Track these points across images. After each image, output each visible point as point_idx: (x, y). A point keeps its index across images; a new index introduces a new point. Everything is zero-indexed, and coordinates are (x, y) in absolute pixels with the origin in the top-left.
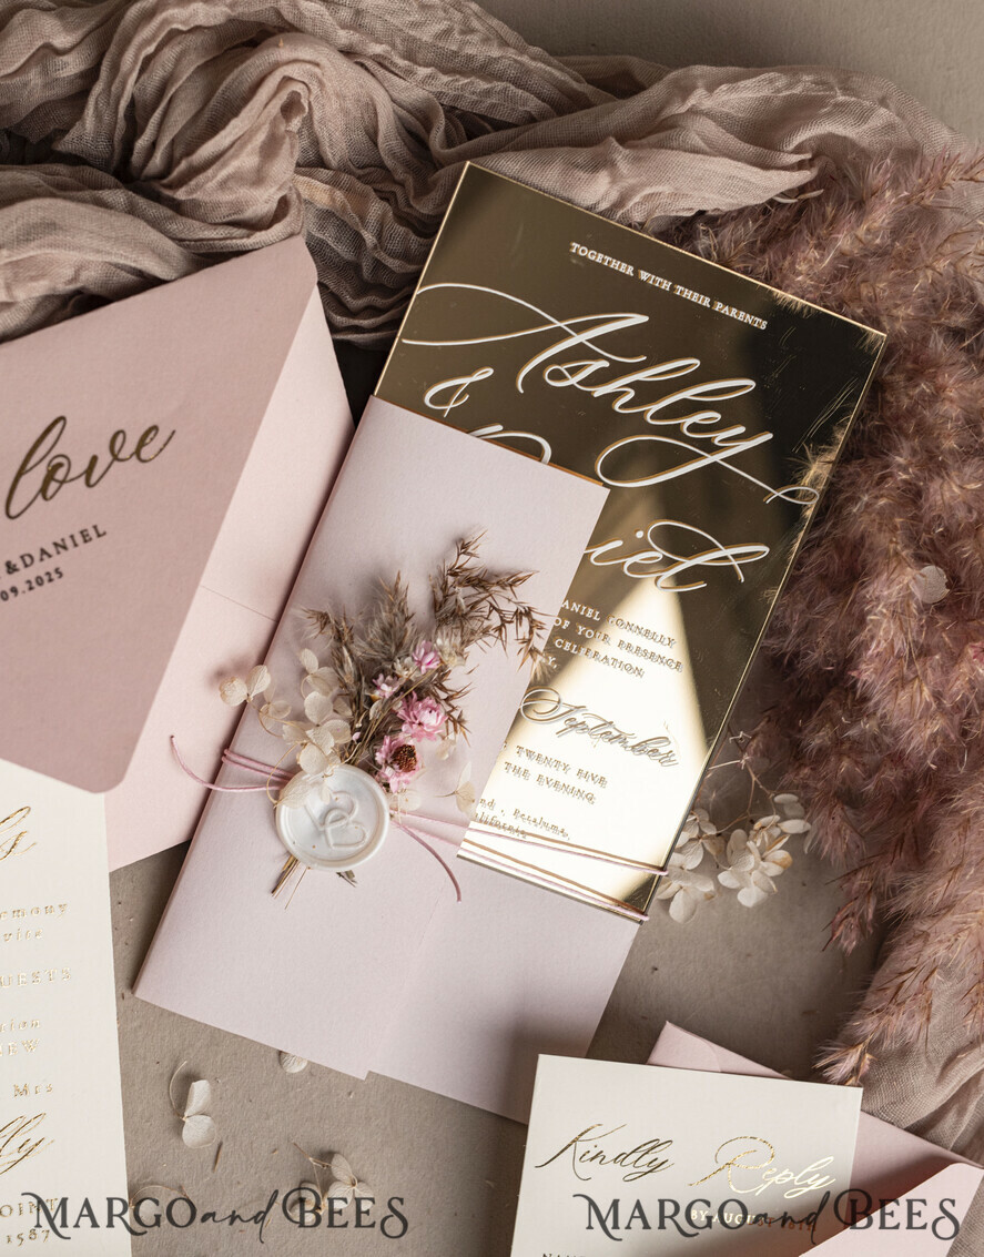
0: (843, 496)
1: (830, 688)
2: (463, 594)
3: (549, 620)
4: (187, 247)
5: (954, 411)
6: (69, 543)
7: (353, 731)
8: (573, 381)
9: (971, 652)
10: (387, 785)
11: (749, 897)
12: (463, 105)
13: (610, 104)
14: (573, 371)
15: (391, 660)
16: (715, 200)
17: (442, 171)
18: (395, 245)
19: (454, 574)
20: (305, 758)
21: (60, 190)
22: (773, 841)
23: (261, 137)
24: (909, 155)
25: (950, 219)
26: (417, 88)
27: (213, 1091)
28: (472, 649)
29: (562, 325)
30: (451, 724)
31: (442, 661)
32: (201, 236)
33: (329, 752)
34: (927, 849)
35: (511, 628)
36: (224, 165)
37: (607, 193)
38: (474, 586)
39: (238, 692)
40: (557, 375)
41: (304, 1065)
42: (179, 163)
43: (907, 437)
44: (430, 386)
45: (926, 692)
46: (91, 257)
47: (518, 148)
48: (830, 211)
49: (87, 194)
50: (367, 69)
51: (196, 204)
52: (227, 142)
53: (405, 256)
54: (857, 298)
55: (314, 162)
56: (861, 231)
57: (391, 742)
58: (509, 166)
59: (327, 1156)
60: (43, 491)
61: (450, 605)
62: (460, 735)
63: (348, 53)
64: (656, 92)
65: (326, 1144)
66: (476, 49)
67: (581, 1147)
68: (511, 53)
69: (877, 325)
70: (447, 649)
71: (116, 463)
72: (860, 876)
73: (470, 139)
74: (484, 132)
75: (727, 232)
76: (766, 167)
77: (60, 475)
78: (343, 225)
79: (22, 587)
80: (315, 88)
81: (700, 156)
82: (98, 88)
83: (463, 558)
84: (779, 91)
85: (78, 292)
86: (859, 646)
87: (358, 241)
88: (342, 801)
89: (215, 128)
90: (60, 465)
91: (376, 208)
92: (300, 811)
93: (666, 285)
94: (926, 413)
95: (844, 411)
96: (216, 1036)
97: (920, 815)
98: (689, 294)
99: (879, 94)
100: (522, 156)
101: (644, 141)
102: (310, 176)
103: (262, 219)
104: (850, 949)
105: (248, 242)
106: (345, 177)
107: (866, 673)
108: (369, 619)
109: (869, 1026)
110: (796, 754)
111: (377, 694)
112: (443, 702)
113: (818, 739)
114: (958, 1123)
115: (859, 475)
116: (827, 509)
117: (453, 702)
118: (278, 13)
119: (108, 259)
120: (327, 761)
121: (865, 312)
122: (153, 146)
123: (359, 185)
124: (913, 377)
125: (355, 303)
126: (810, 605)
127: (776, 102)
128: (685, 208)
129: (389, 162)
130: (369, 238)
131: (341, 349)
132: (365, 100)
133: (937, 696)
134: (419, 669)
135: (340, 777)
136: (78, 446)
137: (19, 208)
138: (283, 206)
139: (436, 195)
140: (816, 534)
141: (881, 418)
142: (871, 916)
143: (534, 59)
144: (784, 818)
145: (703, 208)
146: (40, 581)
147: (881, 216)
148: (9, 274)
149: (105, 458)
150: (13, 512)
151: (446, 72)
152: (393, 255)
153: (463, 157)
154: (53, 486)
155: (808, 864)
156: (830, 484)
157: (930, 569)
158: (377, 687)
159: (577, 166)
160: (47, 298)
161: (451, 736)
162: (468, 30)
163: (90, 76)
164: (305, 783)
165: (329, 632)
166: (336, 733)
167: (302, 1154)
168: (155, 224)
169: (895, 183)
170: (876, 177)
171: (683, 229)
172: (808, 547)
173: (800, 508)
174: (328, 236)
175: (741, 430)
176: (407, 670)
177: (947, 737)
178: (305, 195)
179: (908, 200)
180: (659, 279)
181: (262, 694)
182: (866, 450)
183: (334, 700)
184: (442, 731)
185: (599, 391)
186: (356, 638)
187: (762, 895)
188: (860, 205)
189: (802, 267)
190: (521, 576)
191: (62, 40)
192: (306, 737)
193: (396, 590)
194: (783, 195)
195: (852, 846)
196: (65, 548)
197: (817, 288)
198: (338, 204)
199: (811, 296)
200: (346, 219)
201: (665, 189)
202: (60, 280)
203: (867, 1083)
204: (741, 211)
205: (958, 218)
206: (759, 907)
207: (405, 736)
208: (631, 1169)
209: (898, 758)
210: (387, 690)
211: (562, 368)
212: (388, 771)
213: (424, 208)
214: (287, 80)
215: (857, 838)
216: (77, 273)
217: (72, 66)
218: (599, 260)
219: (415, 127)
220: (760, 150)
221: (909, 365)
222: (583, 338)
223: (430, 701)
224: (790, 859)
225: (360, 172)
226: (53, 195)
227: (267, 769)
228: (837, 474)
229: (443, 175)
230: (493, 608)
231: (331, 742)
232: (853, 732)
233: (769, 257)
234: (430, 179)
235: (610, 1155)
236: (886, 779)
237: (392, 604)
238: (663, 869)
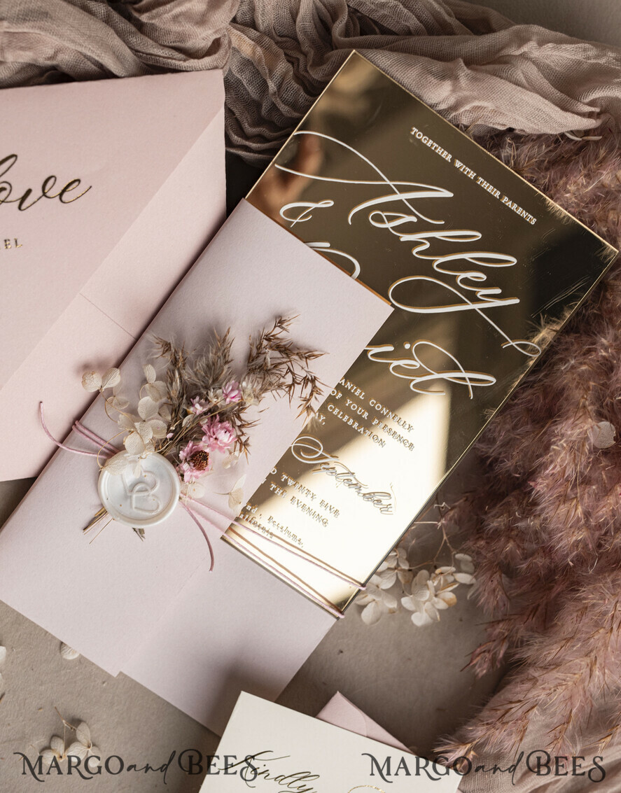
0: (558, 357)
2: (271, 355)
3: (327, 390)
4: (140, 57)
7: (169, 431)
8: (389, 225)
10: (182, 476)
11: (420, 619)
12: (363, 10)
13: (467, 36)
14: (390, 219)
15: (207, 388)
16: (522, 123)
17: (335, 52)
18: (288, 96)
19: (269, 340)
20: (130, 442)
22: (447, 585)
27: (8, 656)
28: (267, 395)
29: (391, 183)
30: (238, 445)
31: (242, 399)
32: (151, 52)
33: (147, 441)
34: (552, 620)
35: (298, 388)
37: (447, 98)
38: (280, 352)
39: (95, 383)
40: (378, 219)
41: (76, 656)
43: (614, 326)
44: (287, 202)
45: (580, 510)
46: (72, 46)
47: (392, 50)
48: (602, 152)
51: (153, 27)
53: (294, 106)
54: (605, 220)
55: (246, 23)
57: (193, 446)
58: (383, 60)
59: (76, 722)
61: (260, 361)
62: (242, 454)
64: (501, 36)
65: (78, 713)
69: (614, 243)
70: (249, 391)
71: (44, 198)
72: (501, 625)
73: (361, 35)
74: (373, 33)
75: (525, 149)
76: (564, 108)
77: (3, 194)
78: (256, 73)
81: (519, 88)
83: (278, 330)
84: (589, 58)
85: (54, 68)
86: (541, 465)
87: (264, 87)
88: (149, 478)
90: (5, 189)
91: (282, 66)
92: (117, 477)
93: (472, 175)
95: (575, 297)
96: (18, 619)
97: (553, 595)
98: (485, 185)
100: (395, 56)
101: (483, 67)
102: (242, 31)
103: (198, 51)
104: (480, 675)
105: (184, 64)
106: (267, 39)
107: (541, 486)
109: (478, 733)
110: (478, 529)
111: (191, 409)
112: (237, 428)
113: (496, 523)
115: (572, 344)
116: (545, 362)
117: (244, 430)
119: (80, 49)
120: (144, 448)
121: (608, 231)
123: (275, 47)
125: (250, 130)
126: (515, 428)
127: (585, 66)
128: (500, 123)
129: (300, 37)
130: (272, 86)
131: (230, 159)
133: (587, 515)
134: (225, 399)
135: (151, 460)
136: (20, 179)
138: (216, 46)
139: (326, 67)
140: (532, 379)
141: (600, 309)
142: (501, 656)
144: (459, 571)
145: (513, 126)
148: (5, 40)
149: (37, 193)
152: (285, 102)
153: (353, 46)
156: (551, 346)
157: (605, 424)
159: (431, 73)
160: (30, 66)
161: (237, 453)
164: (125, 459)
165: (168, 357)
166: (155, 430)
167: (59, 715)
168: (121, 34)
171: (495, 139)
172: (524, 386)
173: (527, 358)
174: (244, 78)
175: (498, 291)
176: (217, 398)
178: (235, 44)
180: (468, 169)
181: (112, 388)
183: (161, 406)
184: (231, 448)
185: (405, 238)
186: (187, 367)
187: (429, 620)
189: (572, 188)
190: (316, 353)
192: (134, 427)
193: (224, 340)
194: (572, 132)
195: (501, 604)
197: (578, 205)
198: (257, 57)
199: (573, 210)
200: (260, 69)
201: (489, 105)
202: (42, 55)
204: (540, 136)
206: (425, 627)
207: (204, 444)
209: (548, 551)
210: (199, 409)
211: (383, 215)
212: (185, 466)
213: (316, 75)
215: (505, 598)
216: (56, 53)
218: (429, 145)
219: (325, 16)
220: (564, 96)
222: (403, 197)
223: (227, 424)
224: (455, 600)
225: (279, 39)
227: (102, 442)
228: (558, 340)
229: (335, 54)
230: (289, 370)
231: (149, 436)
232: (521, 524)
233: (551, 174)
234: (326, 56)
235: (273, 774)
236: (536, 563)
237: (218, 349)
238: (363, 585)
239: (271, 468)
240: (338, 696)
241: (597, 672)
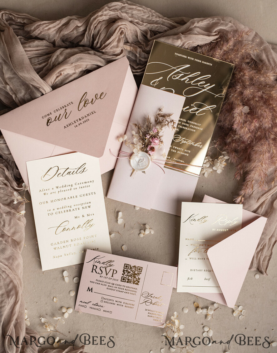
0: (229, 95)
1: (230, 131)
2: (161, 118)
3: (177, 122)
4: (105, 60)
5: (247, 77)
6: (90, 114)
7: (143, 145)
8: (177, 78)
9: (254, 121)
10: (150, 155)
11: (219, 171)
12: (153, 29)
13: (180, 27)
14: (177, 76)
15: (148, 131)
16: (200, 43)
17: (150, 42)
18: (143, 56)
19: (159, 115)
20: (135, 151)
21: (81, 52)
22: (223, 160)
23: (117, 39)
24: (236, 31)
25: (245, 42)
26: (144, 27)
27: (123, 214)
28: (163, 128)
29: (174, 68)
31: (158, 131)
32: (108, 58)
33: (139, 149)
35: (170, 124)
36: (111, 45)
37: (180, 43)
39: (121, 140)
41: (139, 208)
42: (103, 45)
43: (239, 83)
44: (151, 81)
45: (247, 129)
46: (89, 63)
47: (164, 37)
48: (222, 43)
49: (86, 52)
50: (135, 25)
51: (106, 52)
52: (111, 41)
53: (145, 58)
54: (228, 58)
55: (127, 42)
56: (228, 46)
57: (150, 146)
58: (162, 40)
59: (145, 225)
60: (84, 105)
61: (158, 121)
62: (162, 144)
63: (131, 22)
64: (188, 24)
65: (144, 223)
66: (154, 19)
67: (191, 218)
68: (161, 19)
69: (233, 63)
70: (158, 128)
71: (97, 100)
72: (239, 165)
73: (155, 35)
74: (157, 34)
75: (203, 48)
76: (209, 36)
77: (87, 102)
78: (133, 53)
79: (82, 123)
80: (126, 29)
81: (196, 35)
82: (87, 33)
83: (160, 112)
84: (211, 21)
85: (87, 70)
86: (233, 122)
87: (136, 56)
88: (142, 158)
89: (108, 38)
90: (87, 101)
91: (139, 50)
92: (134, 161)
93: (193, 59)
94: (243, 78)
95: (228, 79)
96: (122, 204)
97: (249, 152)
98: (197, 60)
99: (229, 20)
100: (165, 38)
101: (186, 33)
102: (126, 45)
103: (118, 54)
104: (239, 179)
105: (116, 58)
106: (132, 45)
107: (235, 126)
108: (144, 124)
109: (242, 192)
110: (226, 144)
111: (146, 138)
112: (159, 138)
113: (229, 140)
114: (261, 210)
115: (231, 90)
116: (226, 97)
117: (161, 138)
118: (118, 16)
119: (92, 63)
120: (138, 151)
121: (230, 61)
122: (98, 42)
123: (135, 46)
124: (240, 72)
125: (136, 67)
126: (225, 115)
127: (211, 24)
128: (195, 44)
129: (140, 41)
130: (138, 55)
131: (135, 76)
132: (135, 30)
133: (249, 130)
134: (154, 132)
135: (141, 154)
136: (90, 97)
137: (75, 55)
138: (122, 51)
139: (149, 46)
140: (225, 102)
141: (235, 80)
142: (242, 173)
143: (165, 20)
144: (224, 156)
145: (198, 44)
146: (85, 121)
147: (231, 43)
148: (75, 67)
149: (94, 99)
150: (79, 110)
151: (149, 24)
152: (142, 58)
153: (154, 39)
154: (86, 105)
155: (230, 165)
156: (227, 93)
157: (246, 107)
158: (146, 136)
159: (175, 39)
160: (81, 71)
161: (161, 144)
162: (153, 16)
163: (85, 31)
164: (135, 155)
165: (137, 127)
167: (140, 224)
168: (99, 56)
169: (234, 37)
170: (230, 36)
171: (195, 49)
172: (223, 105)
173: (222, 98)
174: (130, 56)
175: (209, 84)
176: (151, 133)
177: (251, 137)
178: (126, 49)
179: (236, 39)
180: (191, 58)
181: (126, 140)
182: (232, 86)
183: (139, 140)
184: (159, 143)
185: (182, 80)
186: (142, 128)
187: (222, 171)
188: (227, 41)
189: (217, 53)
190: (171, 114)
191: (79, 25)
192: (134, 147)
193: (148, 119)
194: (213, 40)
195: (237, 160)
196: (89, 115)
197: (220, 57)
198: (132, 50)
199: (220, 59)
201: (191, 42)
202: (83, 68)
203: (243, 203)
204: (206, 44)
205: (246, 42)
206: (221, 173)
207: (152, 145)
208: (200, 222)
209: (243, 142)
210: (148, 137)
211: (175, 76)
212: (150, 152)
213: (148, 49)
214: (121, 28)
215: (238, 158)
216: (86, 66)
217: (82, 29)
218: (180, 56)
219: (144, 34)
220: (208, 33)
221: (239, 70)
222: (178, 70)
223: (156, 138)
224: (226, 164)
225: (135, 43)
226: (81, 53)
227: (128, 154)
228: (227, 91)
229: (150, 43)
230: (166, 120)
231: (139, 147)
232: (235, 138)
233: (211, 52)
234: (148, 44)
235: (197, 220)
236: (242, 147)
237: (148, 121)
238: (202, 167)
239: (170, 146)
240: (205, 195)
241: (264, 165)
